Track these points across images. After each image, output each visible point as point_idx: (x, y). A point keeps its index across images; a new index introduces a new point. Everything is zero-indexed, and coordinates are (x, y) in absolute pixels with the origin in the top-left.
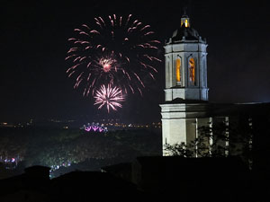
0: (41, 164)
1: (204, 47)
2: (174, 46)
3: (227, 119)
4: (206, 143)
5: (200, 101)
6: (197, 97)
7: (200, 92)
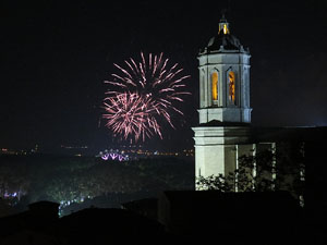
0: (48, 199)
1: (246, 57)
2: (210, 57)
3: (274, 145)
4: (248, 175)
5: (242, 124)
6: (237, 119)
7: (241, 113)
